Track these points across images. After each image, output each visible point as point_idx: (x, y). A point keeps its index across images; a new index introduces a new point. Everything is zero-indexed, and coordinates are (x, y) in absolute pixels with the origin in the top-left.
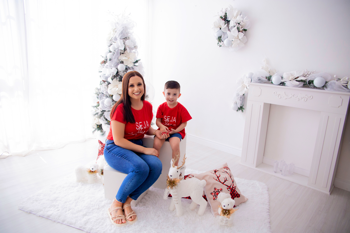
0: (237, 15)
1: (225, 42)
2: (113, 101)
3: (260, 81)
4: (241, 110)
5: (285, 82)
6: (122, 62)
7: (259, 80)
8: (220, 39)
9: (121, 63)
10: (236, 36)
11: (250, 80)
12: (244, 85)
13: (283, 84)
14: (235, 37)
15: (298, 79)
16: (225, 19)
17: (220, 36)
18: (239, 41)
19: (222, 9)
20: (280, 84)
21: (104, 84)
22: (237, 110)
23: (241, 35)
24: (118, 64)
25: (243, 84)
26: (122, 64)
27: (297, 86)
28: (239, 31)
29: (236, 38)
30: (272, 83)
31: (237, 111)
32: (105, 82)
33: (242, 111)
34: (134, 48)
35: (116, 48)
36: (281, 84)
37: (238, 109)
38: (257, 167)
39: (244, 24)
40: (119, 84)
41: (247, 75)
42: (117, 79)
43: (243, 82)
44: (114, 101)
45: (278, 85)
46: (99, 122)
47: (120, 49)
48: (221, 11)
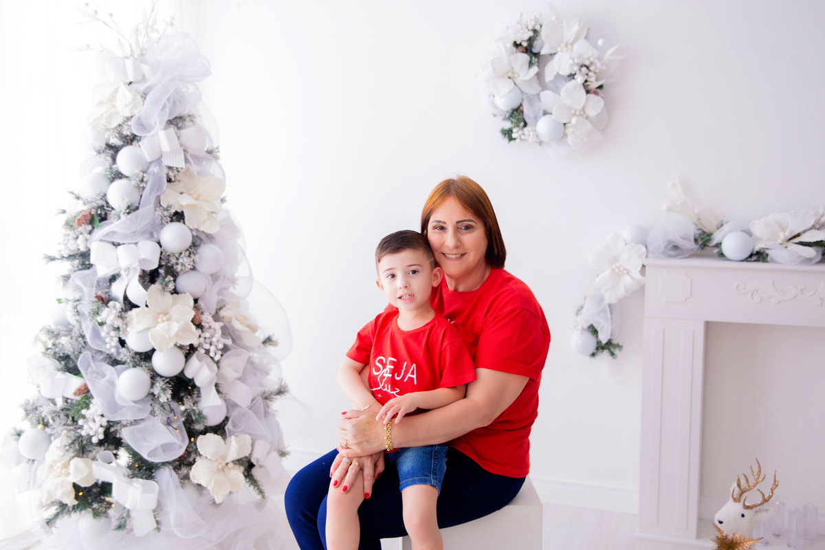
0: (576, 39)
1: (543, 126)
2: (154, 376)
3: (675, 249)
4: (606, 352)
5: (767, 252)
6: (179, 216)
7: (676, 247)
8: (517, 114)
9: (172, 221)
10: (580, 107)
11: (644, 249)
12: (619, 268)
13: (759, 256)
14: (573, 111)
15: (804, 238)
16: (529, 49)
17: (515, 105)
18: (589, 126)
19: (522, 15)
20: (751, 256)
21: (107, 309)
22: (591, 352)
23: (595, 105)
24: (162, 225)
25: (614, 266)
26: (176, 226)
27: (808, 261)
28: (588, 92)
29: (577, 113)
30: (721, 255)
31: (593, 355)
32: (111, 304)
33: (612, 354)
34: (208, 156)
35: (149, 160)
36: (754, 258)
37: (597, 349)
38: (698, 536)
39: (604, 68)
40: (174, 304)
41: (627, 234)
42: (166, 285)
43: (615, 259)
44: (158, 375)
45: (742, 261)
46: (91, 473)
47: (167, 162)
48: (519, 23)
